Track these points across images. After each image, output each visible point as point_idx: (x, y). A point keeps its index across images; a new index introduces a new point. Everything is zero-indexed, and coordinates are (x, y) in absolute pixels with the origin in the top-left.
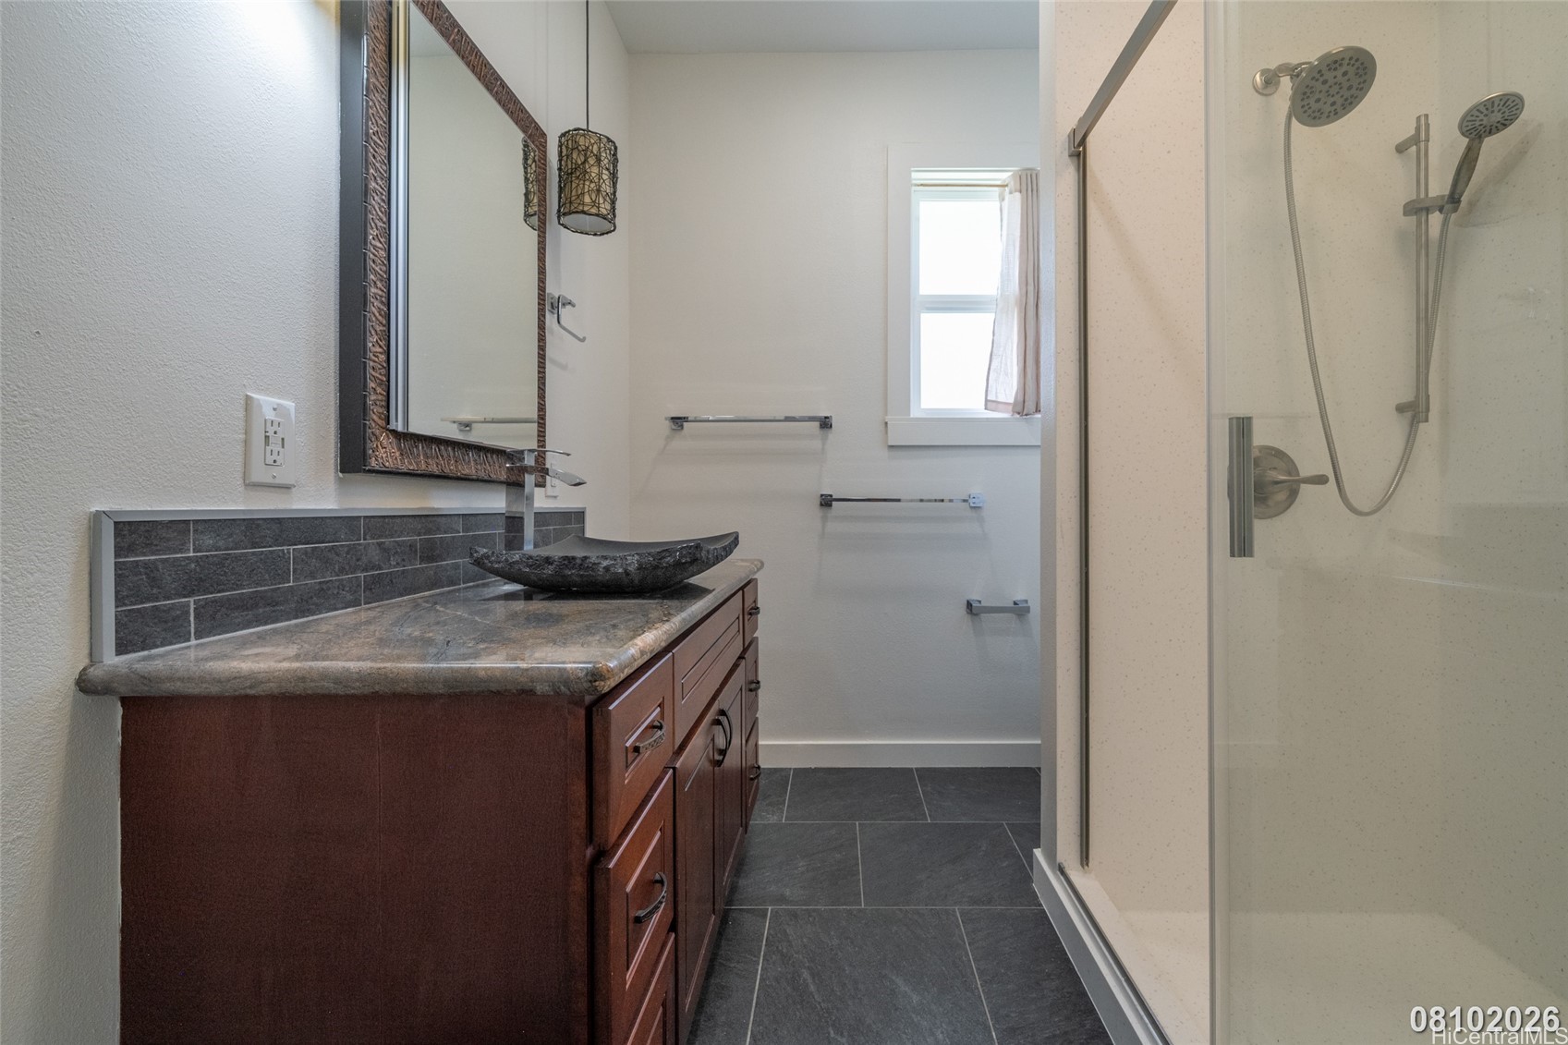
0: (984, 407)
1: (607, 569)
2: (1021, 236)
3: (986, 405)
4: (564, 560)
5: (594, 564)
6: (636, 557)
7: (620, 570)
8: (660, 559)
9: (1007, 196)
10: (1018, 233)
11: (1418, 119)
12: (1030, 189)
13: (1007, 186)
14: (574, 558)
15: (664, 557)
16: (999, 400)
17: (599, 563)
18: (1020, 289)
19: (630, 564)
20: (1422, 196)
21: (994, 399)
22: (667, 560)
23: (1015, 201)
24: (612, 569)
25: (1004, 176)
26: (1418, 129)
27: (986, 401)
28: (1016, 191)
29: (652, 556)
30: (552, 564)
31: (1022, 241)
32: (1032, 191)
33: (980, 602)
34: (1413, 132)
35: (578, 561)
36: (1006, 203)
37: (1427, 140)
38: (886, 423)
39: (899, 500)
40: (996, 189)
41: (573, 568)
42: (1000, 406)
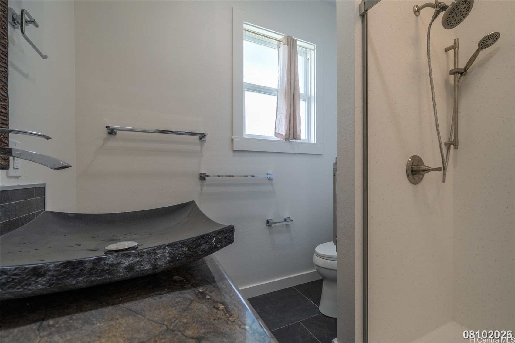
0: (274, 136)
1: (130, 268)
2: (288, 64)
3: (275, 134)
4: (65, 267)
5: (113, 265)
6: (168, 249)
7: (147, 267)
8: (195, 248)
9: (282, 46)
10: (287, 62)
11: (455, 40)
12: (291, 45)
13: (282, 41)
14: (81, 262)
15: (199, 245)
16: (279, 133)
17: (119, 263)
18: (288, 86)
19: (160, 259)
20: (457, 67)
21: (277, 132)
22: (202, 248)
23: (284, 49)
24: (137, 267)
25: (280, 37)
26: (455, 43)
27: (275, 133)
28: (286, 44)
29: (187, 246)
30: (43, 275)
31: (288, 66)
32: (292, 46)
33: (272, 220)
34: (453, 44)
35: (88, 266)
36: (281, 49)
37: (458, 48)
38: (232, 140)
39: (233, 176)
40: (276, 41)
41: (79, 275)
42: (280, 135)
